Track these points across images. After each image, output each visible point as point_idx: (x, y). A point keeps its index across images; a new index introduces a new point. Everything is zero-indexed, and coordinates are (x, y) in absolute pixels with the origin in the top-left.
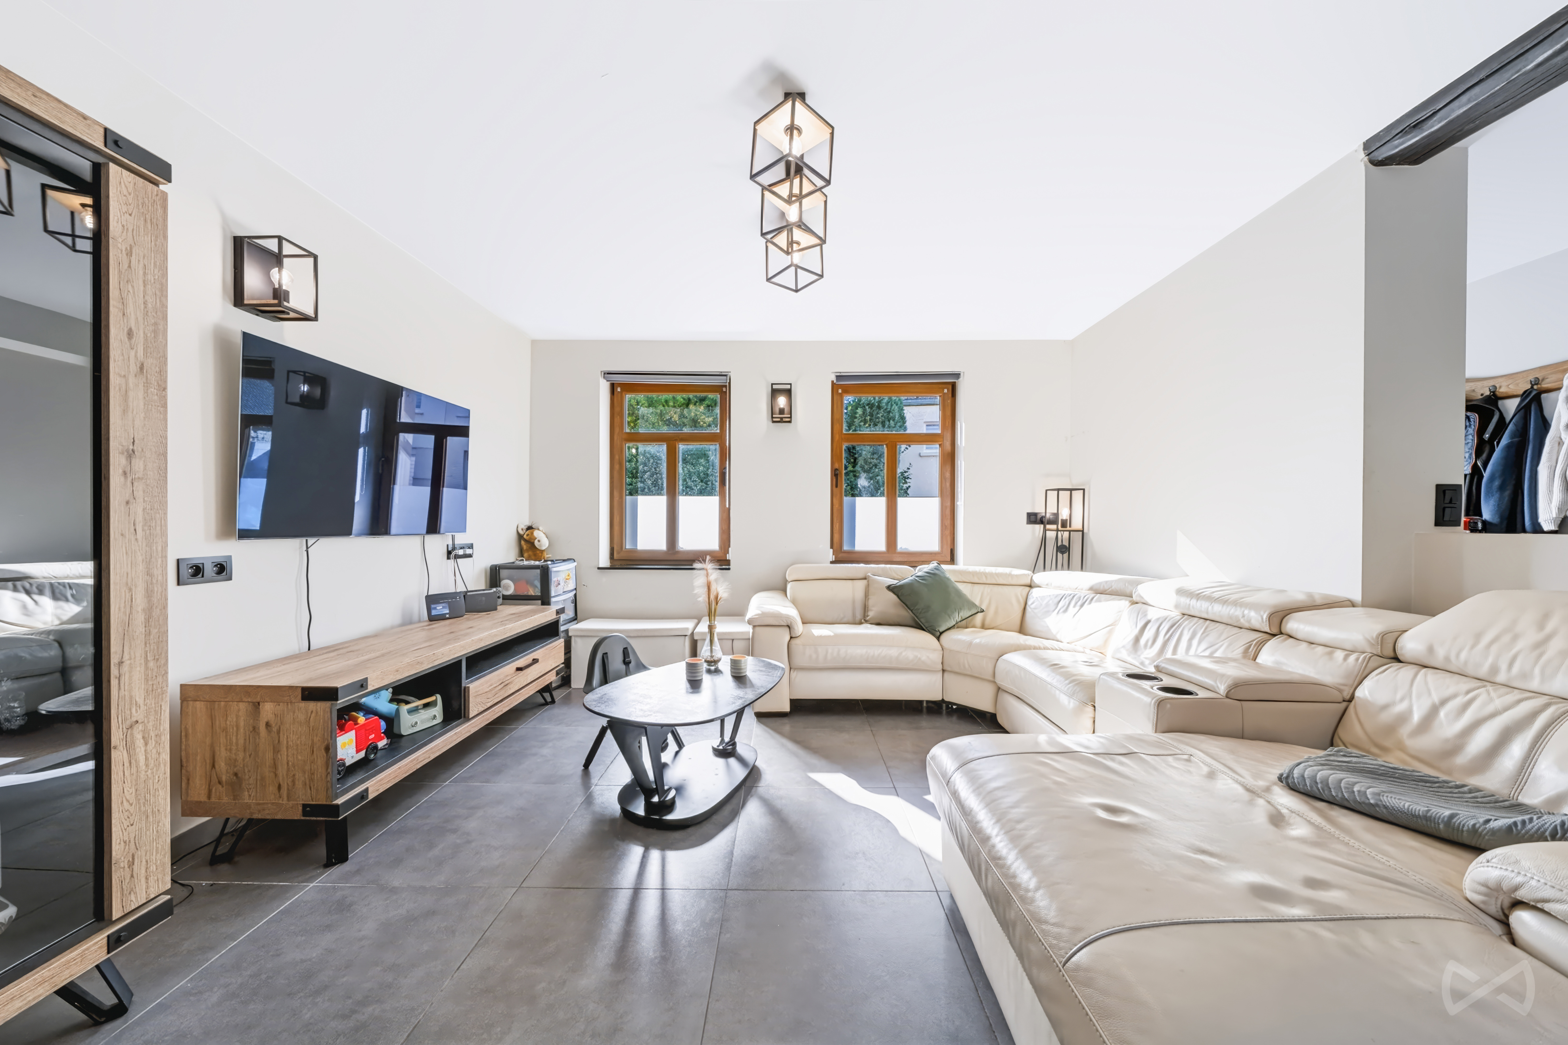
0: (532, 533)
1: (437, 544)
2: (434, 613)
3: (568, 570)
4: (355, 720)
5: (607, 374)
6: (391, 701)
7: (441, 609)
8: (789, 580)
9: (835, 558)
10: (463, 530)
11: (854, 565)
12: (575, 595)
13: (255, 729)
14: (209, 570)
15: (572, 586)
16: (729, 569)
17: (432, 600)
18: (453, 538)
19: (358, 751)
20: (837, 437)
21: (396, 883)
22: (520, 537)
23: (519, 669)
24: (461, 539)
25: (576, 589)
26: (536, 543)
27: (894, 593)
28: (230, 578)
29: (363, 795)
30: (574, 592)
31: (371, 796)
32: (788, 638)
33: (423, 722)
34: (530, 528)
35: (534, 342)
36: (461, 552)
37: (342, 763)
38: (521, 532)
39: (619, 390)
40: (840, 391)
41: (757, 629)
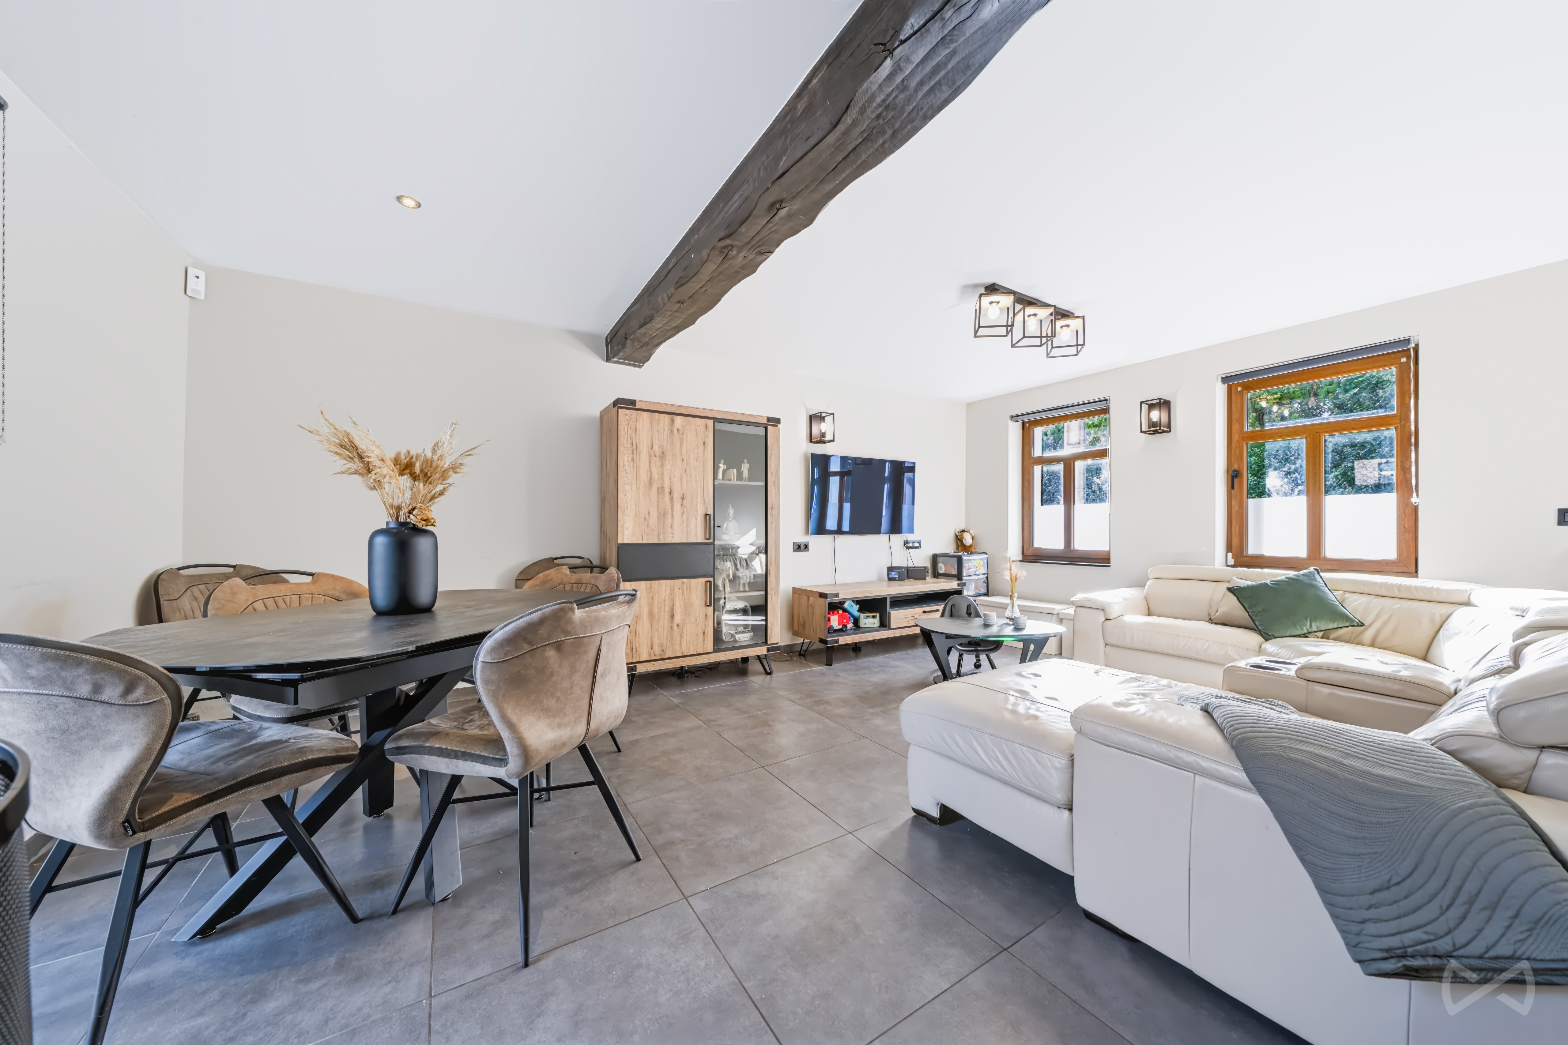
0: (962, 535)
1: (897, 540)
2: (890, 576)
3: (980, 559)
4: (838, 612)
5: (1014, 418)
6: (858, 611)
7: (894, 574)
8: (1150, 577)
9: (1235, 562)
10: (913, 533)
11: (1251, 570)
12: (987, 578)
13: (808, 606)
14: (802, 547)
15: (983, 570)
16: (1109, 566)
17: (890, 569)
18: (906, 537)
19: (839, 625)
20: (1236, 437)
21: (840, 675)
22: (957, 536)
23: (924, 612)
24: (911, 538)
25: (987, 574)
26: (964, 541)
27: (1235, 595)
28: (808, 551)
29: (837, 641)
30: (986, 575)
31: (840, 643)
32: (1103, 619)
33: (869, 623)
34: (963, 531)
35: (969, 405)
36: (911, 545)
37: (831, 627)
38: (957, 534)
39: (1027, 425)
40: (1240, 389)
41: (1078, 608)
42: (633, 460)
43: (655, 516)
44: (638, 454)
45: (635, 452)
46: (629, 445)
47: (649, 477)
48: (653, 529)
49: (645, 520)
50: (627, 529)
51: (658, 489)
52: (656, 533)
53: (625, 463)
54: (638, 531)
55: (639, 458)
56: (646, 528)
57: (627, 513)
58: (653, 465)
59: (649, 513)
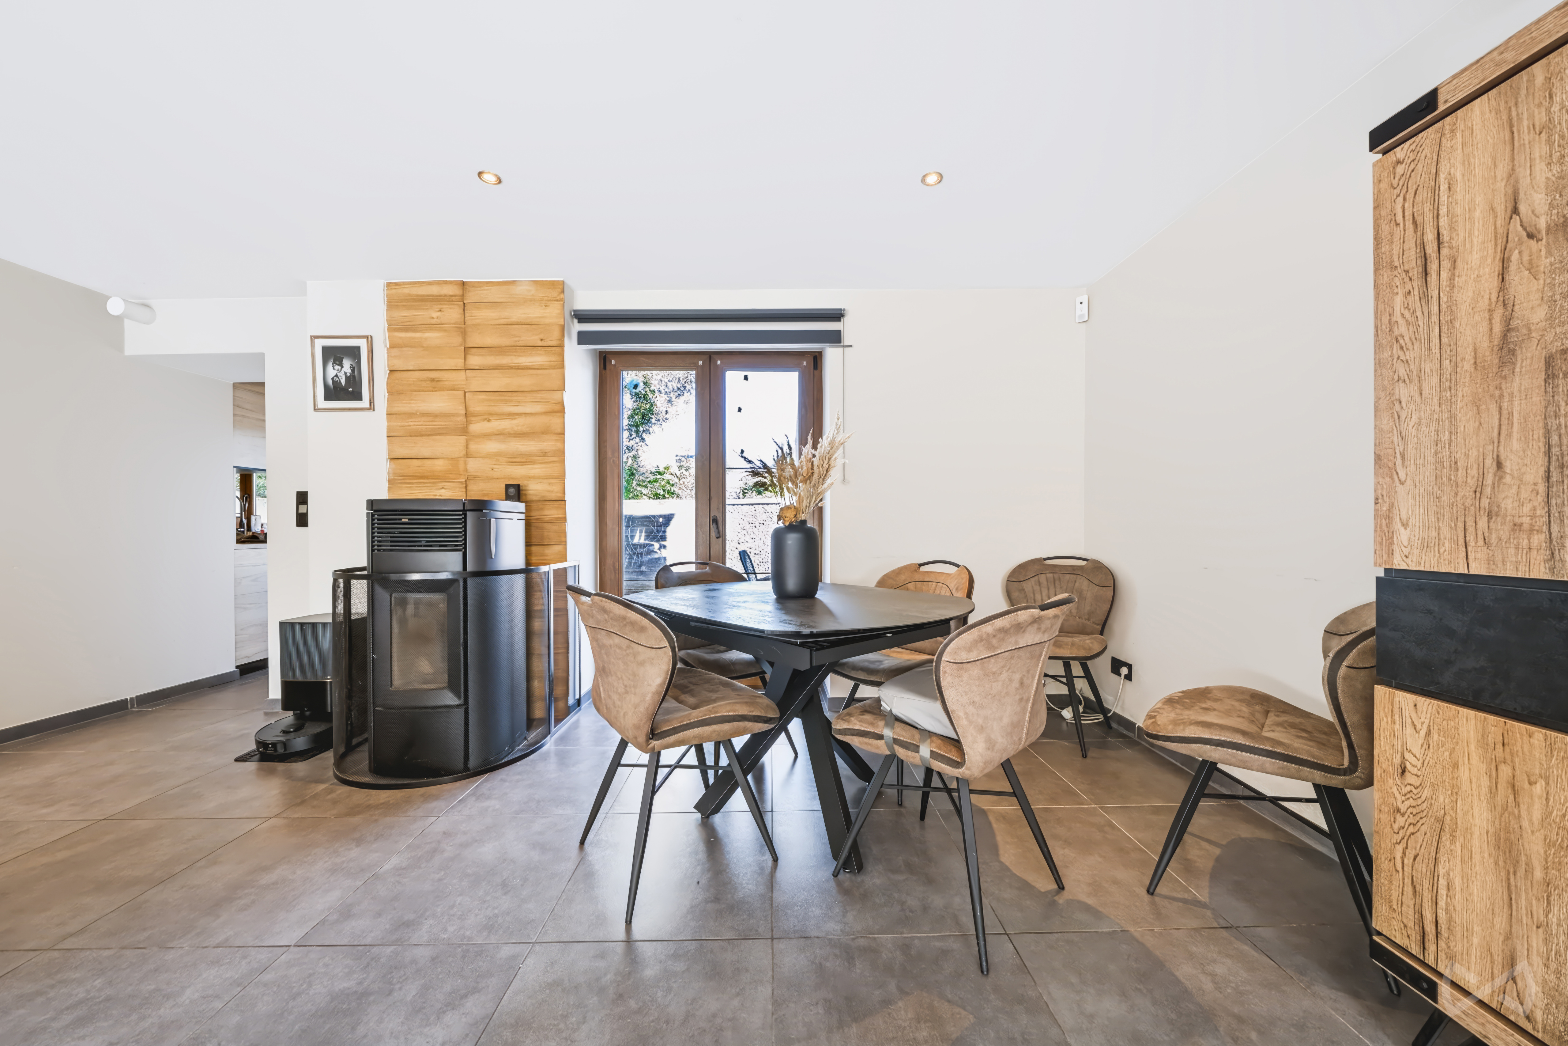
42: (1425, 297)
43: (1534, 473)
44: (1446, 264)
45: (1433, 267)
46: (1412, 253)
47: (1498, 328)
48: (1517, 527)
49: (1478, 492)
50: (1405, 525)
51: (1549, 362)
52: (1538, 539)
53: (1397, 317)
54: (1446, 531)
55: (1452, 279)
56: (1483, 523)
57: (1402, 475)
58: (1518, 279)
59: (1499, 465)
